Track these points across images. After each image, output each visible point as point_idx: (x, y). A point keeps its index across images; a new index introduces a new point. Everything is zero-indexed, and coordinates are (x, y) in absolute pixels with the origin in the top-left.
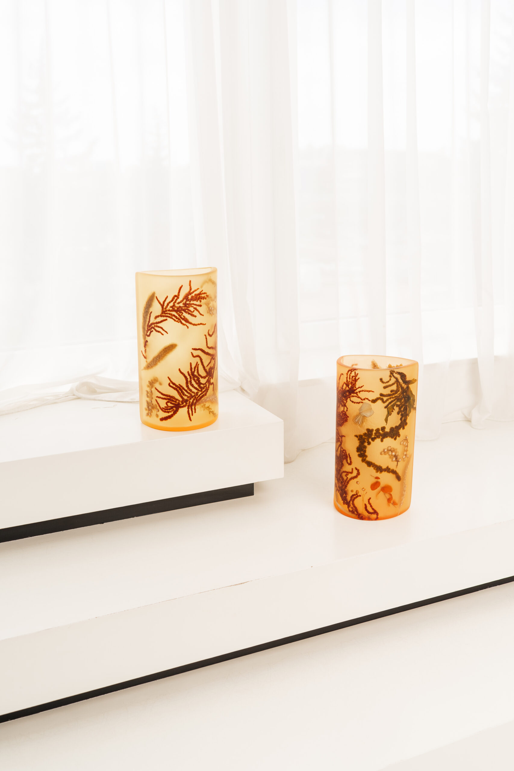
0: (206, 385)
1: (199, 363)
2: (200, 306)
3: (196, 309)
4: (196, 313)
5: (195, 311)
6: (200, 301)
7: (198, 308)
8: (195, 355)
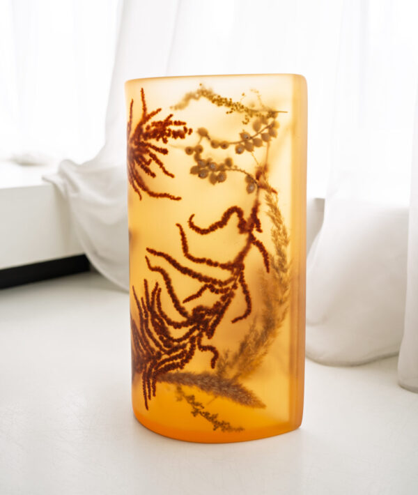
0: (185, 345)
1: (163, 285)
2: (165, 152)
3: (154, 157)
4: (154, 167)
5: (153, 162)
6: (165, 141)
7: (160, 156)
8: (153, 265)
